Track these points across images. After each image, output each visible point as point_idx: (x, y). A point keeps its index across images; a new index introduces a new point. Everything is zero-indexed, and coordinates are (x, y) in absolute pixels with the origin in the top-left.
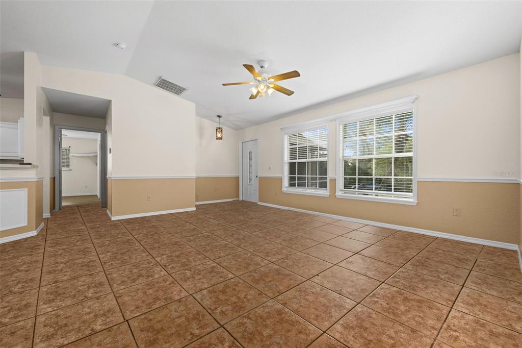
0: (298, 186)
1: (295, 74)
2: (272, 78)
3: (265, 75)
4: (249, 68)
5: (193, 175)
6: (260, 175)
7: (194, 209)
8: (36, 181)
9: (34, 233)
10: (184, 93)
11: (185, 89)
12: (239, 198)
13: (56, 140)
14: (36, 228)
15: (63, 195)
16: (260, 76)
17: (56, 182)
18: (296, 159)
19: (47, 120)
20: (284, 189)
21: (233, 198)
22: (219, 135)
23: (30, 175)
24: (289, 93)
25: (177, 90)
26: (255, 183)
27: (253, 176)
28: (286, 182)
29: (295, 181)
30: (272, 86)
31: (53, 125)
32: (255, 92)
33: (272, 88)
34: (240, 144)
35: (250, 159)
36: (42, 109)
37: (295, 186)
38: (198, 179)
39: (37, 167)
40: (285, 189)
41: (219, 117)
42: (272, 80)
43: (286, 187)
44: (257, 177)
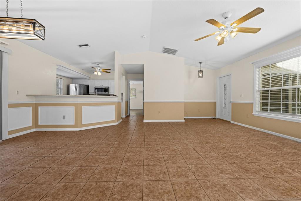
0: (270, 111)
1: (259, 11)
2: (234, 23)
3: (228, 23)
4: (212, 22)
5: (183, 100)
6: (232, 101)
7: (184, 121)
8: (118, 103)
9: (117, 124)
10: (177, 53)
11: (177, 50)
12: (216, 116)
13: (128, 85)
14: (118, 121)
15: (131, 108)
16: (222, 25)
17: (127, 103)
18: (269, 87)
19: (124, 77)
20: (255, 113)
21: (211, 116)
22: (201, 75)
23: (115, 100)
24: (255, 31)
25: (173, 52)
26: (229, 107)
27: (227, 102)
28: (257, 107)
29: (268, 106)
30: (236, 29)
31: (127, 79)
32: (219, 38)
33: (236, 31)
34: (218, 79)
35: (225, 89)
36: (121, 73)
37: (268, 111)
38: (186, 103)
39: (118, 97)
40: (257, 113)
41: (201, 63)
42: (235, 25)
43: (258, 112)
44: (230, 102)
